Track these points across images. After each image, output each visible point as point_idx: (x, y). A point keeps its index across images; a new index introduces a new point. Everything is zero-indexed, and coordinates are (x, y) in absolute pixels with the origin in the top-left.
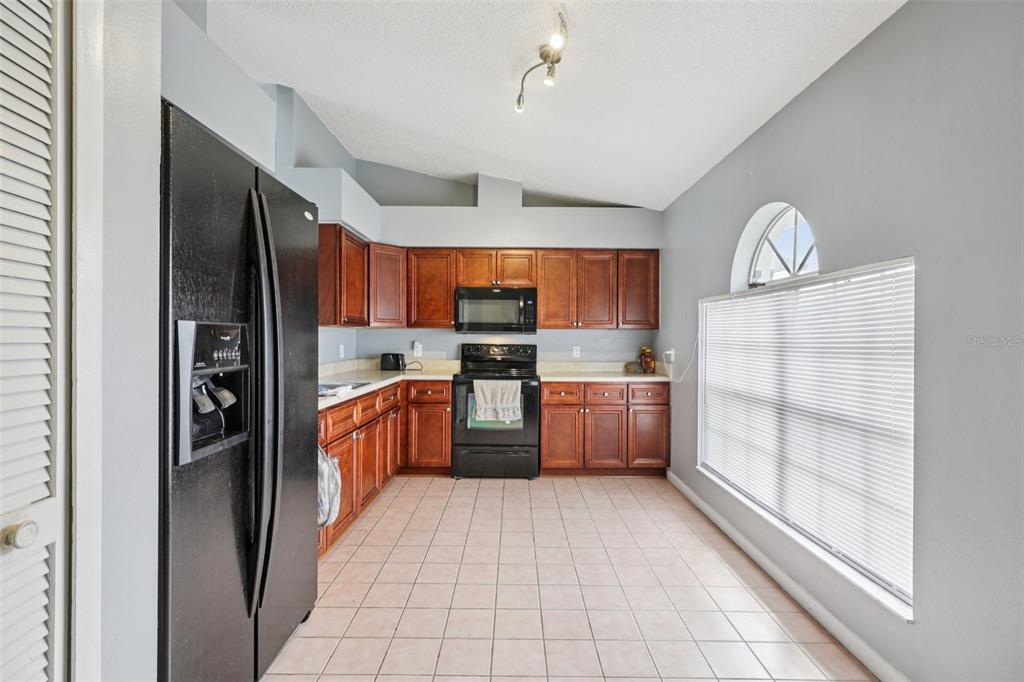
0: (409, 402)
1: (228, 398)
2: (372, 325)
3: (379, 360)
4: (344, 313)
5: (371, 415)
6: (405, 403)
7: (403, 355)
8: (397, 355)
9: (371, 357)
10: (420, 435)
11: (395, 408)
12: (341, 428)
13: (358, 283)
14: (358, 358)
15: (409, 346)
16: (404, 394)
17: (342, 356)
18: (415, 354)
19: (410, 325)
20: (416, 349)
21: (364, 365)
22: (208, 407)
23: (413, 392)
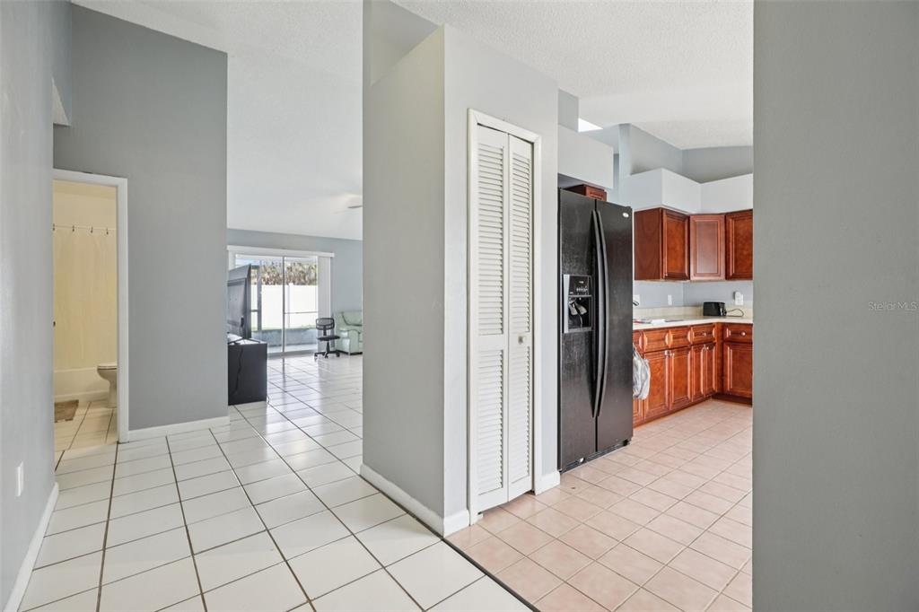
0: (724, 342)
1: (583, 311)
2: (692, 279)
3: (702, 308)
4: (665, 270)
5: (683, 343)
6: (721, 341)
7: (723, 304)
8: (718, 303)
9: (696, 306)
10: (735, 370)
11: (710, 343)
12: (655, 346)
13: (678, 248)
14: (685, 306)
15: (730, 295)
16: (720, 334)
17: (670, 303)
18: (737, 303)
19: (728, 277)
20: (736, 298)
21: (690, 311)
22: (575, 312)
23: (728, 333)
